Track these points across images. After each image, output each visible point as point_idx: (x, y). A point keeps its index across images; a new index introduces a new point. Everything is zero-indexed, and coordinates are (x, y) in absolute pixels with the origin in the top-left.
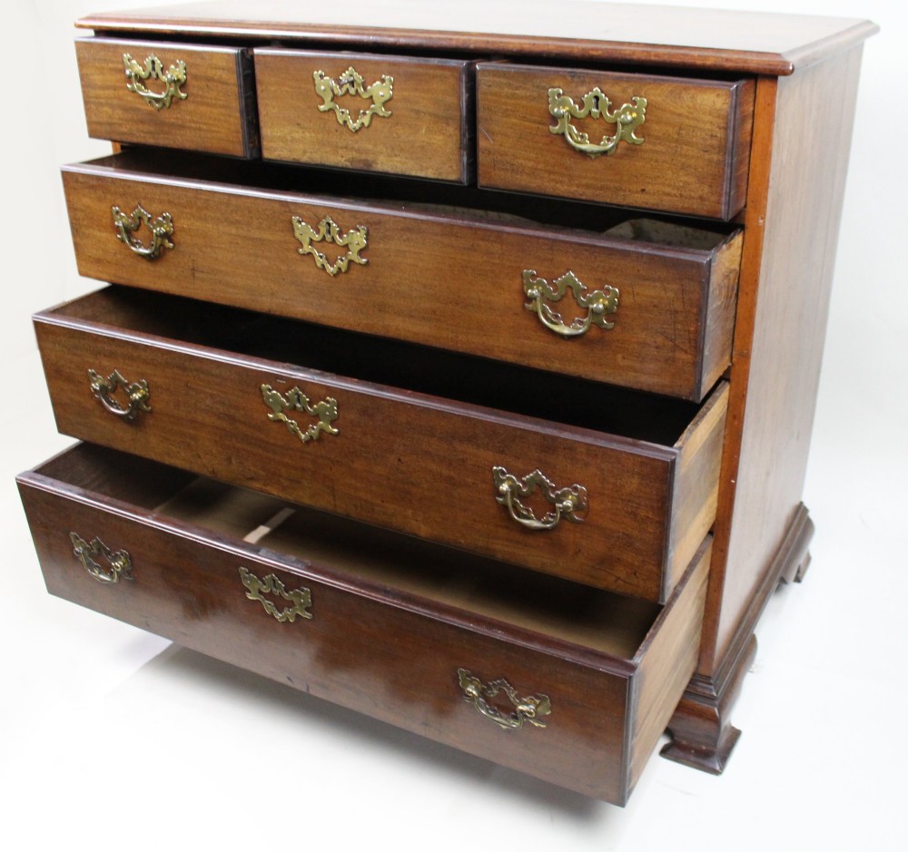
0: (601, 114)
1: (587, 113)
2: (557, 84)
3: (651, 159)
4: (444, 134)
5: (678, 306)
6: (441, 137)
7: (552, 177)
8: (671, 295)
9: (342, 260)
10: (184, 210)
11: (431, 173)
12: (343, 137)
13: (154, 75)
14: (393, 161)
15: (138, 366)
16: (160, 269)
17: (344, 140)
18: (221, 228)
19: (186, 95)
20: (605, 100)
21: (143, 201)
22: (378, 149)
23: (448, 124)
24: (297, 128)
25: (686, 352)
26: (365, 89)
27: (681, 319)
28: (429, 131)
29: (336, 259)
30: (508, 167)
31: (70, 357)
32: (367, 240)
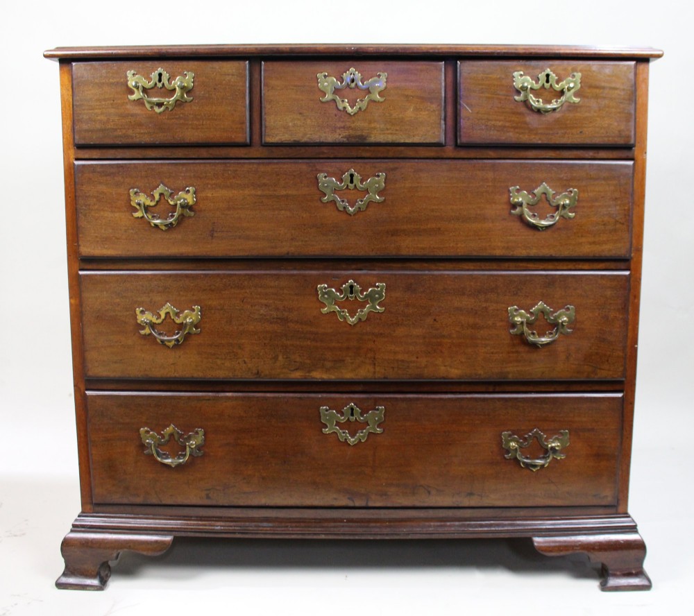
0: (551, 85)
1: (541, 85)
2: (519, 69)
3: (586, 111)
4: (428, 110)
5: (617, 195)
6: (427, 113)
7: (516, 130)
8: (612, 188)
9: (362, 201)
10: (211, 182)
11: (416, 140)
12: (342, 120)
13: (160, 85)
14: (384, 134)
15: (193, 295)
16: (176, 235)
17: (343, 122)
18: (247, 192)
19: (192, 98)
20: (553, 76)
21: (167, 180)
22: (373, 125)
23: (432, 103)
24: (299, 117)
25: (623, 224)
26: (363, 83)
27: (619, 202)
28: (416, 109)
29: (357, 202)
30: (483, 127)
31: (118, 300)
32: (385, 183)
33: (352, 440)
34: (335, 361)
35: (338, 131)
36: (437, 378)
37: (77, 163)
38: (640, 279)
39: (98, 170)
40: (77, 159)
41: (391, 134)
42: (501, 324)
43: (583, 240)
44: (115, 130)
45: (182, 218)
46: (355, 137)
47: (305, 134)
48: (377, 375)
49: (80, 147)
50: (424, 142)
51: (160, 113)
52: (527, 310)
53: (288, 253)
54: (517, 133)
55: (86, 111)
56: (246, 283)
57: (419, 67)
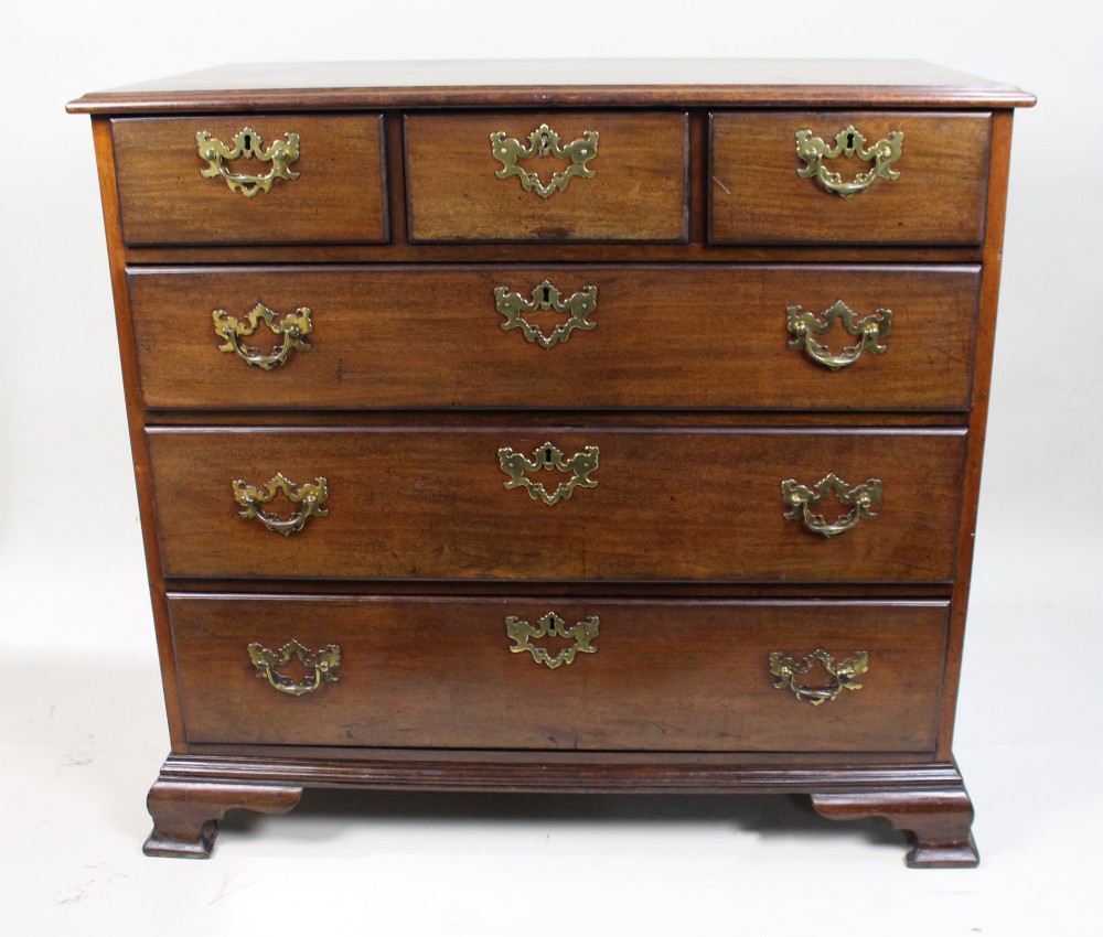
0: (855, 152)
1: (840, 151)
2: (805, 126)
3: (909, 192)
4: (662, 190)
5: (953, 318)
6: (661, 193)
7: (799, 221)
8: (945, 308)
9: (562, 328)
10: (332, 299)
11: (645, 235)
12: (529, 205)
13: (248, 154)
14: (596, 226)
15: (315, 462)
16: (286, 378)
17: (530, 208)
18: (388, 315)
19: (298, 174)
20: (859, 137)
21: (267, 297)
22: (577, 213)
23: (668, 178)
24: (463, 200)
25: (960, 361)
26: (561, 148)
27: (955, 329)
28: (644, 189)
29: (554, 329)
30: (748, 217)
31: (205, 470)
32: (597, 301)
33: (552, 662)
34: (527, 555)
35: (524, 222)
36: (675, 579)
37: (130, 271)
38: (983, 440)
39: (163, 282)
40: (130, 265)
41: (606, 226)
42: (771, 504)
43: (900, 384)
44: (184, 222)
45: (293, 354)
46: (552, 231)
47: (474, 227)
48: (588, 575)
49: (133, 247)
50: (657, 238)
51: (251, 198)
52: (810, 485)
53: (453, 404)
54: (800, 225)
55: (137, 194)
56: (392, 445)
57: (649, 123)
